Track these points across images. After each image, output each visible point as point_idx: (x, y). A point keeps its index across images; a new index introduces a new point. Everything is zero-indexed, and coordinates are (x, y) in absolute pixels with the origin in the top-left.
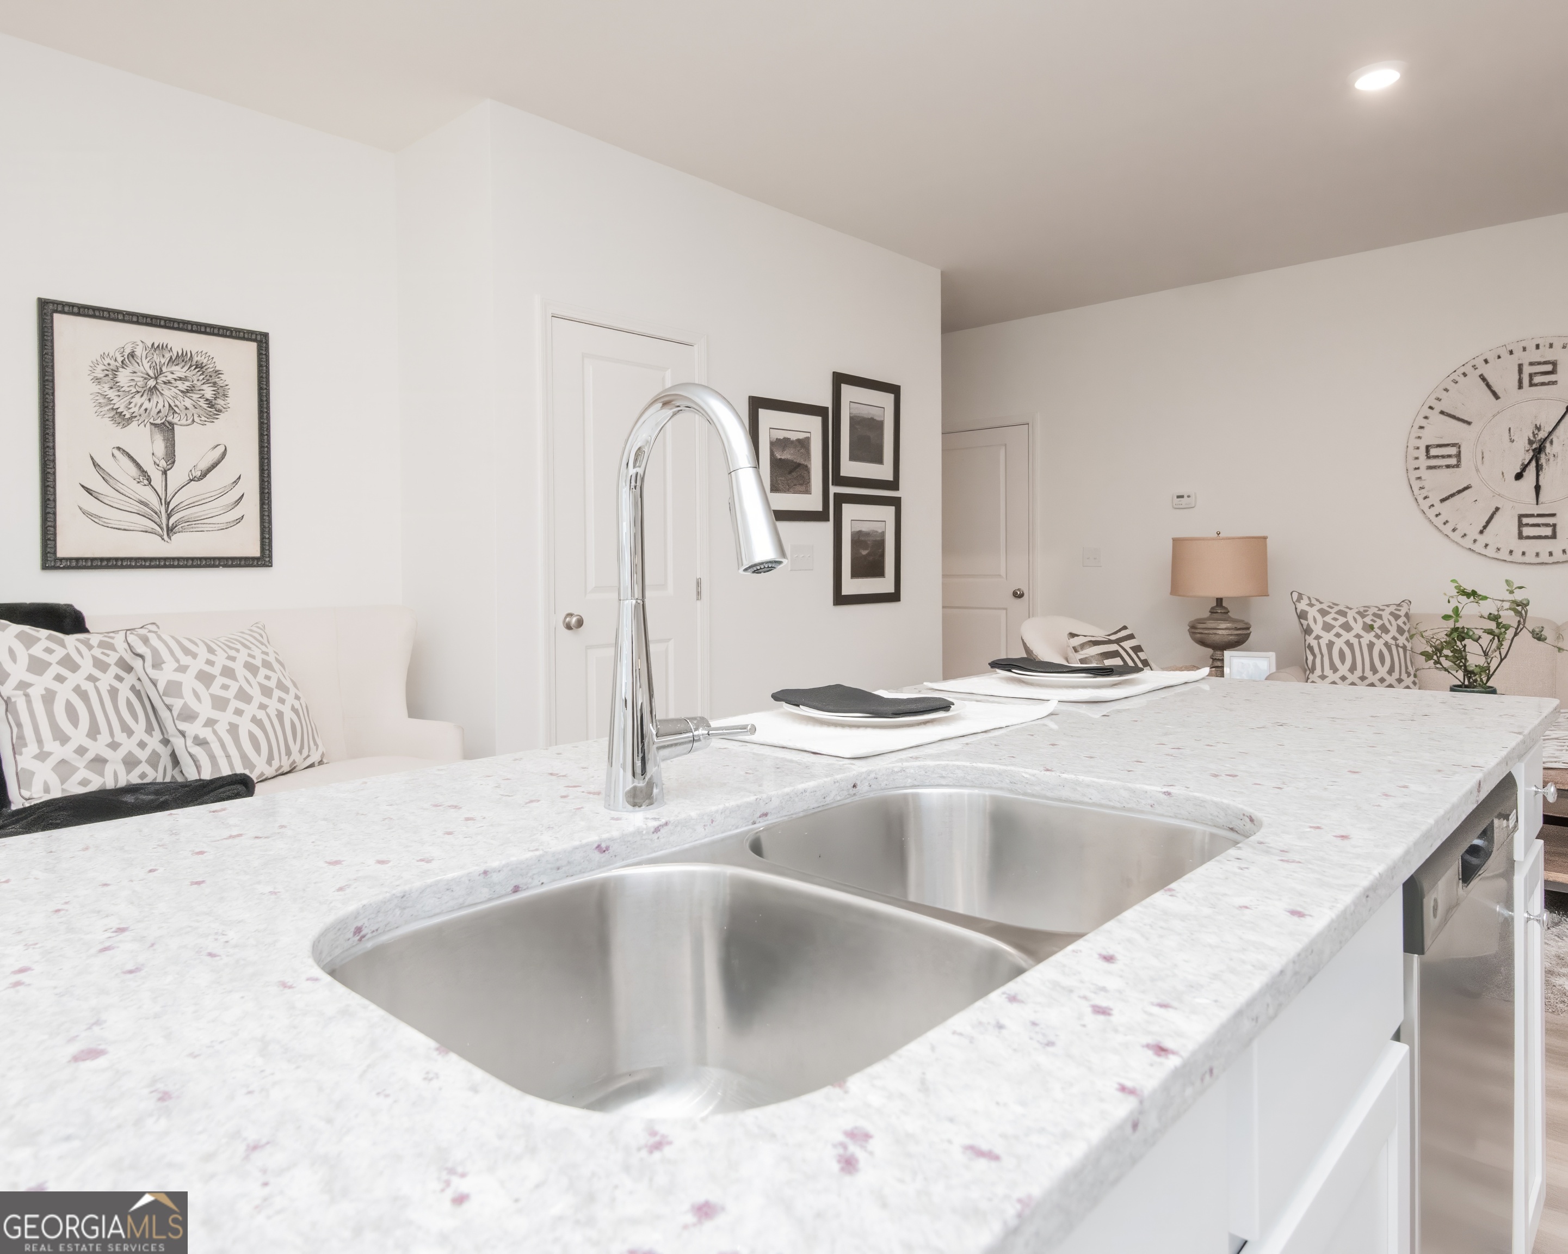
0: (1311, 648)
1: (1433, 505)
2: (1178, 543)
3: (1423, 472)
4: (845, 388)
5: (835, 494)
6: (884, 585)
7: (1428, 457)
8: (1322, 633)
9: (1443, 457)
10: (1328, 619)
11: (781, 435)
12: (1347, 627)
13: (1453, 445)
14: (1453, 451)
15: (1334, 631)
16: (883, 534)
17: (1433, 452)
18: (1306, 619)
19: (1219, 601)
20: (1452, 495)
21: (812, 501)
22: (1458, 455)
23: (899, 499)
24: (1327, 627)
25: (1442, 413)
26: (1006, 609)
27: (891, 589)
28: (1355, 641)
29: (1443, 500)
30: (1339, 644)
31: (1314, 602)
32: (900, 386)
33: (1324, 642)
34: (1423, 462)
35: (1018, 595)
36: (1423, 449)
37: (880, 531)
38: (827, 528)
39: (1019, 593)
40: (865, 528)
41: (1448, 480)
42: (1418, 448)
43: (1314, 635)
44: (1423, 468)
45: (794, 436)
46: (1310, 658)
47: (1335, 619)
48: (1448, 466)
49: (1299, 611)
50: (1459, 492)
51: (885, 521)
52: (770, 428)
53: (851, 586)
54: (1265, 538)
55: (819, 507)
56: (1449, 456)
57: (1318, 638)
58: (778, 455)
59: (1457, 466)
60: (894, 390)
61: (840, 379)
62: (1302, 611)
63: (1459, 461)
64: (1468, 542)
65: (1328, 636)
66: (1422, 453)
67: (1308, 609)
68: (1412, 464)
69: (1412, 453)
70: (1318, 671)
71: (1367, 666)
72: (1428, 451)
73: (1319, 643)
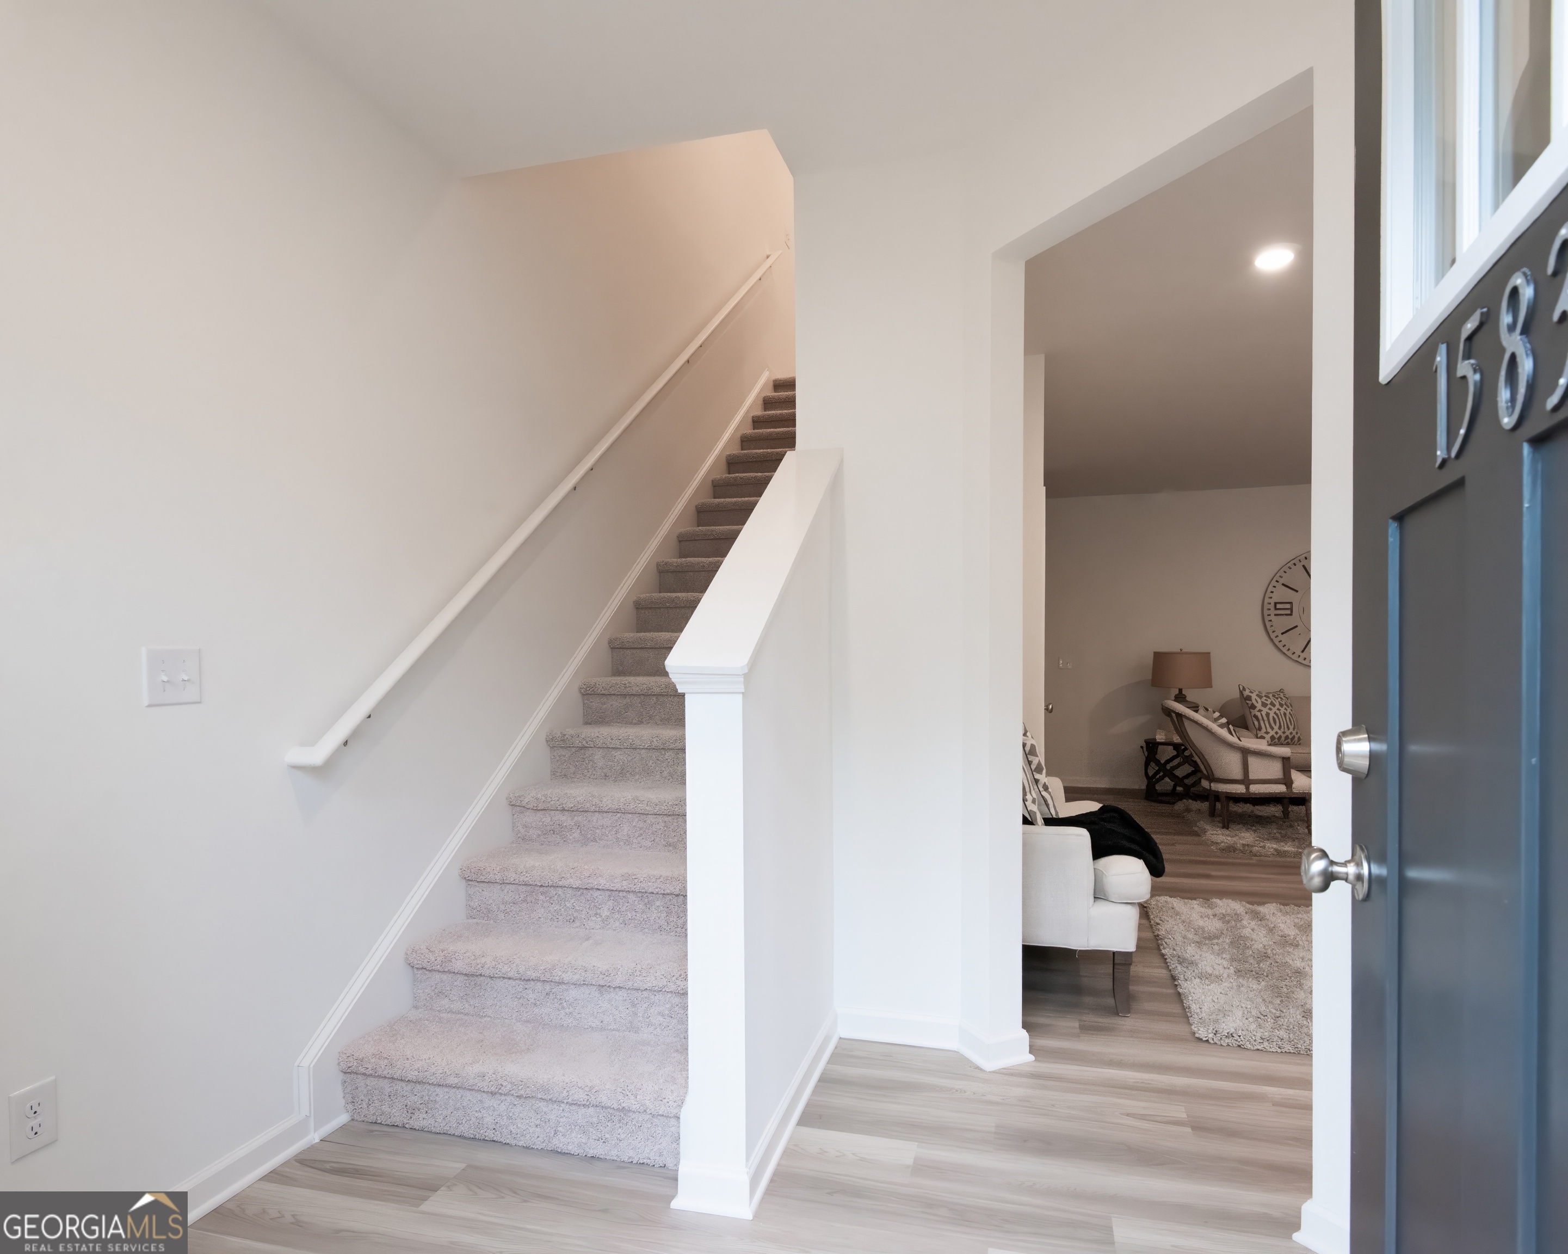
0: (1255, 717)
1: (1277, 637)
2: (1155, 656)
3: (1273, 617)
7: (1276, 609)
8: (1260, 708)
9: (1284, 609)
13: (1288, 602)
14: (1288, 606)
15: (1268, 707)
17: (1279, 606)
19: (1180, 692)
20: (1288, 631)
22: (1291, 609)
24: (1264, 705)
25: (1283, 584)
29: (1282, 634)
31: (1250, 691)
34: (1273, 612)
36: (1273, 604)
41: (1287, 622)
42: (1270, 604)
43: (1257, 709)
44: (1272, 615)
46: (1256, 723)
48: (1286, 615)
50: (1292, 629)
54: (1208, 652)
56: (1287, 608)
57: (1260, 711)
59: (1291, 615)
63: (1292, 611)
65: (1265, 710)
66: (1272, 607)
67: (1250, 694)
68: (1266, 613)
69: (1266, 606)
70: (1264, 730)
71: (1286, 727)
72: (1275, 606)
73: (1261, 714)
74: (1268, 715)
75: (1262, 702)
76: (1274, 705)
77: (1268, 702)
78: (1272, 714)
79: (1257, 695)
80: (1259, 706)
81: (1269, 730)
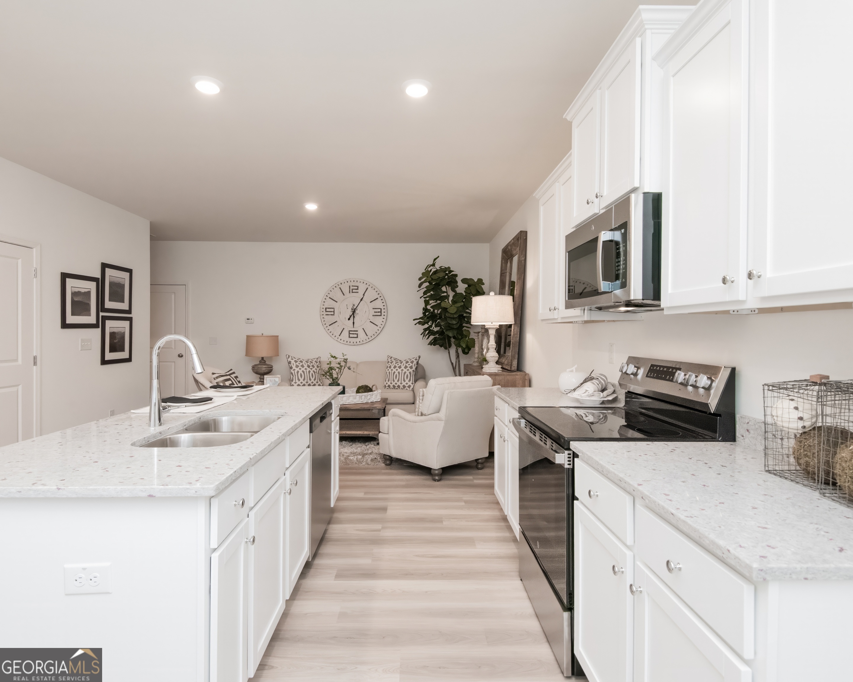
0: (292, 373)
1: (327, 327)
2: (248, 337)
3: (325, 316)
4: (108, 270)
5: (102, 316)
6: (124, 355)
7: (326, 311)
8: (295, 368)
9: (330, 312)
10: (297, 364)
11: (77, 290)
12: (303, 366)
13: (333, 308)
14: (332, 310)
15: (299, 368)
16: (124, 333)
17: (328, 310)
18: (291, 364)
19: (263, 358)
20: (332, 324)
21: (91, 319)
22: (334, 312)
23: (131, 318)
24: (297, 366)
25: (330, 298)
26: (175, 362)
27: (128, 357)
28: (305, 371)
29: (330, 325)
30: (300, 372)
31: (293, 358)
32: (132, 270)
33: (296, 371)
34: (325, 313)
35: (180, 356)
37: (123, 332)
38: (99, 331)
39: (181, 355)
40: (115, 330)
41: (331, 319)
42: (323, 308)
43: (293, 369)
44: (325, 314)
45: (83, 291)
46: (292, 377)
47: (299, 364)
48: (331, 315)
49: (288, 361)
50: (334, 323)
51: (125, 327)
52: (71, 287)
53: (109, 356)
54: (278, 336)
55: (94, 322)
56: (332, 312)
57: (294, 370)
58: (76, 299)
59: (334, 315)
60: (130, 271)
61: (104, 266)
62: (290, 361)
63: (334, 313)
64: (336, 338)
65: (297, 369)
66: (324, 310)
67: (291, 360)
68: (322, 313)
69: (322, 310)
70: (294, 381)
71: (308, 379)
72: (326, 310)
73: (294, 372)
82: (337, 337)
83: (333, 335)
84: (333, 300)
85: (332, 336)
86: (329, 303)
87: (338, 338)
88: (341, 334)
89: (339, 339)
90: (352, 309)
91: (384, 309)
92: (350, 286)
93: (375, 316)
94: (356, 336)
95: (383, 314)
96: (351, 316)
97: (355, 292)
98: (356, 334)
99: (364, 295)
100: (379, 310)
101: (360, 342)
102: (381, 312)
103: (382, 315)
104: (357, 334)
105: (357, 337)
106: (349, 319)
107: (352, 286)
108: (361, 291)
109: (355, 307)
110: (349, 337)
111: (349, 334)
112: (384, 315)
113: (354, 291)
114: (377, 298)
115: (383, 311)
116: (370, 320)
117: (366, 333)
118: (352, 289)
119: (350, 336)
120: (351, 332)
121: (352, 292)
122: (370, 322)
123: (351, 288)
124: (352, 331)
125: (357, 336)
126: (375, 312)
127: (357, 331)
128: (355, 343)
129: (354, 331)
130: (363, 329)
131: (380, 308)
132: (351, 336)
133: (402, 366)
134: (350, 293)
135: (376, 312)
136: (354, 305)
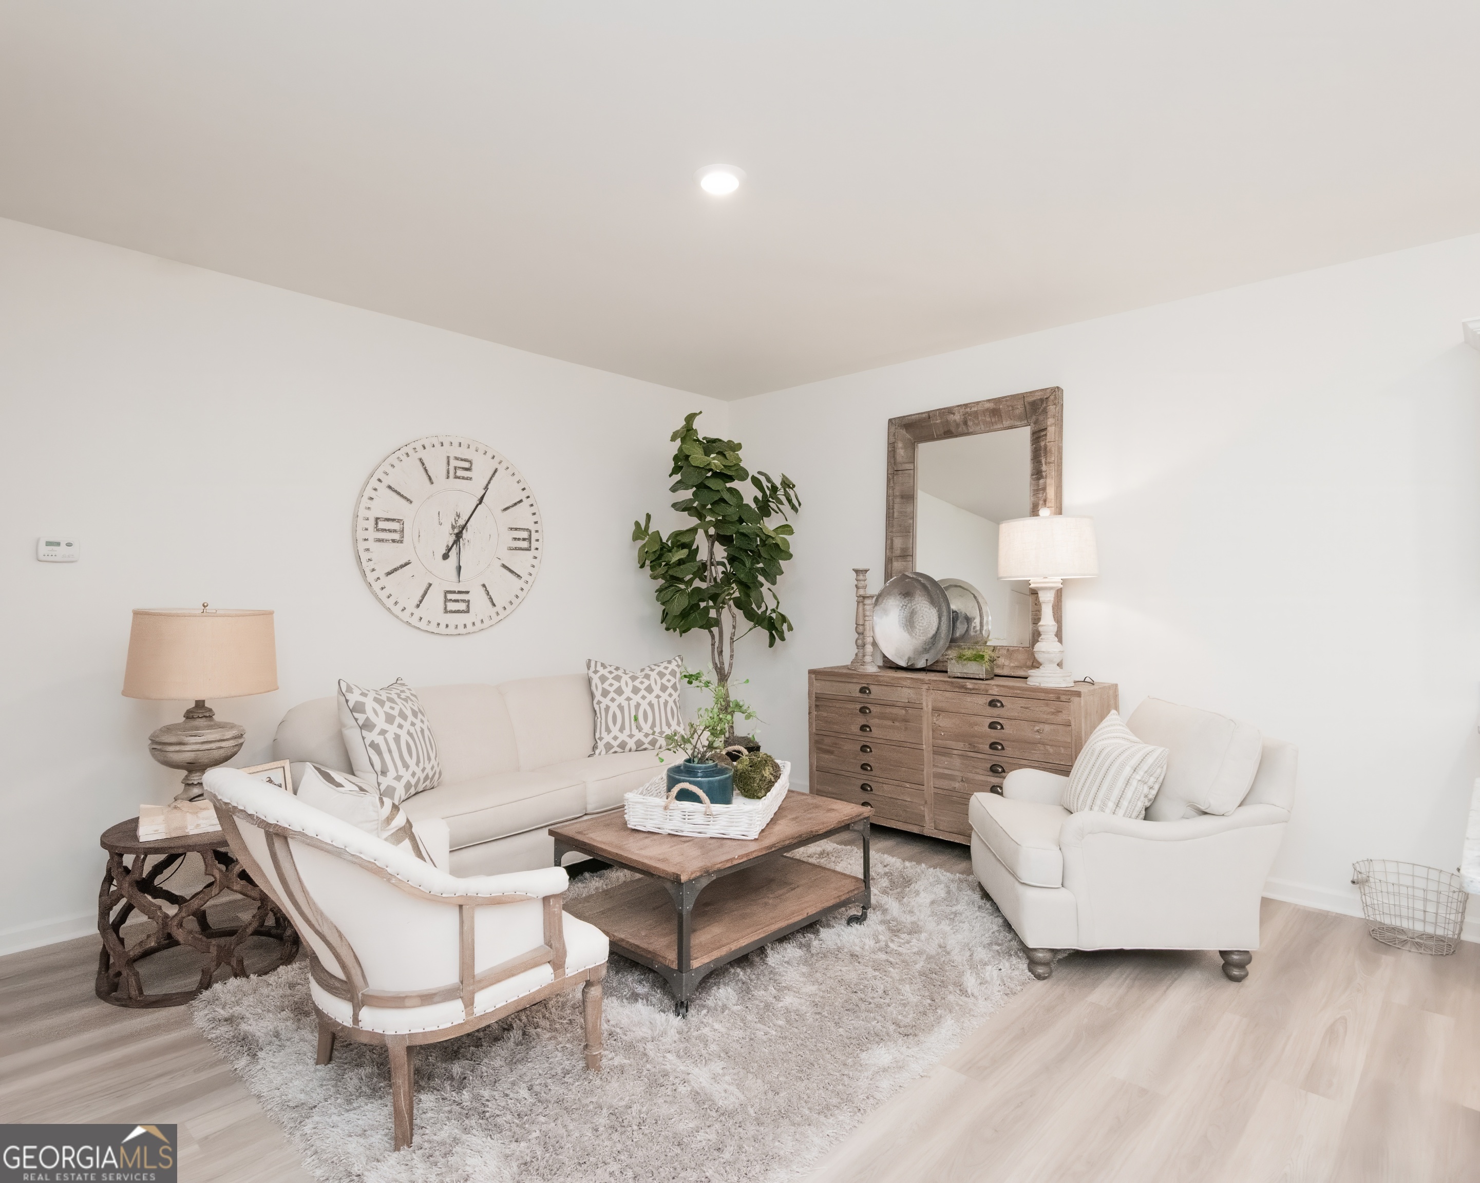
1: (378, 578)
2: (138, 614)
3: (371, 544)
7: (377, 529)
9: (390, 531)
14: (397, 526)
17: (382, 525)
18: (363, 712)
19: (200, 703)
20: (396, 570)
22: (402, 532)
25: (389, 487)
29: (388, 574)
34: (372, 534)
36: (373, 521)
41: (389, 555)
42: (368, 519)
43: (376, 729)
44: (371, 539)
48: (394, 541)
50: (402, 566)
54: (269, 611)
56: (395, 531)
59: (399, 542)
63: (402, 537)
64: (405, 616)
65: (392, 729)
66: (371, 524)
67: (362, 699)
68: (361, 535)
69: (362, 524)
72: (377, 524)
74: (397, 738)
75: (386, 713)
76: (405, 718)
77: (395, 713)
78: (404, 737)
79: (376, 700)
80: (380, 722)
81: (402, 771)
82: (408, 612)
83: (396, 603)
84: (399, 494)
85: (394, 609)
86: (386, 504)
87: (412, 614)
88: (421, 602)
89: (416, 617)
90: (453, 527)
91: (537, 531)
92: (448, 457)
93: (516, 549)
94: (462, 606)
95: (534, 544)
96: (449, 550)
97: (463, 478)
98: (463, 601)
99: (486, 488)
100: (525, 535)
101: (474, 624)
102: (529, 539)
103: (533, 548)
104: (468, 601)
105: (468, 611)
106: (446, 556)
107: (457, 458)
108: (480, 475)
109: (461, 522)
110: (446, 611)
111: (446, 600)
112: (537, 549)
113: (460, 473)
114: (521, 501)
115: (534, 536)
116: (500, 562)
117: (491, 598)
118: (455, 468)
119: (449, 609)
120: (450, 596)
121: (456, 477)
122: (504, 566)
123: (454, 463)
124: (454, 592)
125: (468, 606)
126: (515, 539)
127: (467, 592)
128: (461, 630)
129: (460, 592)
130: (484, 586)
131: (527, 530)
132: (451, 606)
133: (624, 688)
134: (448, 477)
135: (519, 539)
136: (459, 516)
